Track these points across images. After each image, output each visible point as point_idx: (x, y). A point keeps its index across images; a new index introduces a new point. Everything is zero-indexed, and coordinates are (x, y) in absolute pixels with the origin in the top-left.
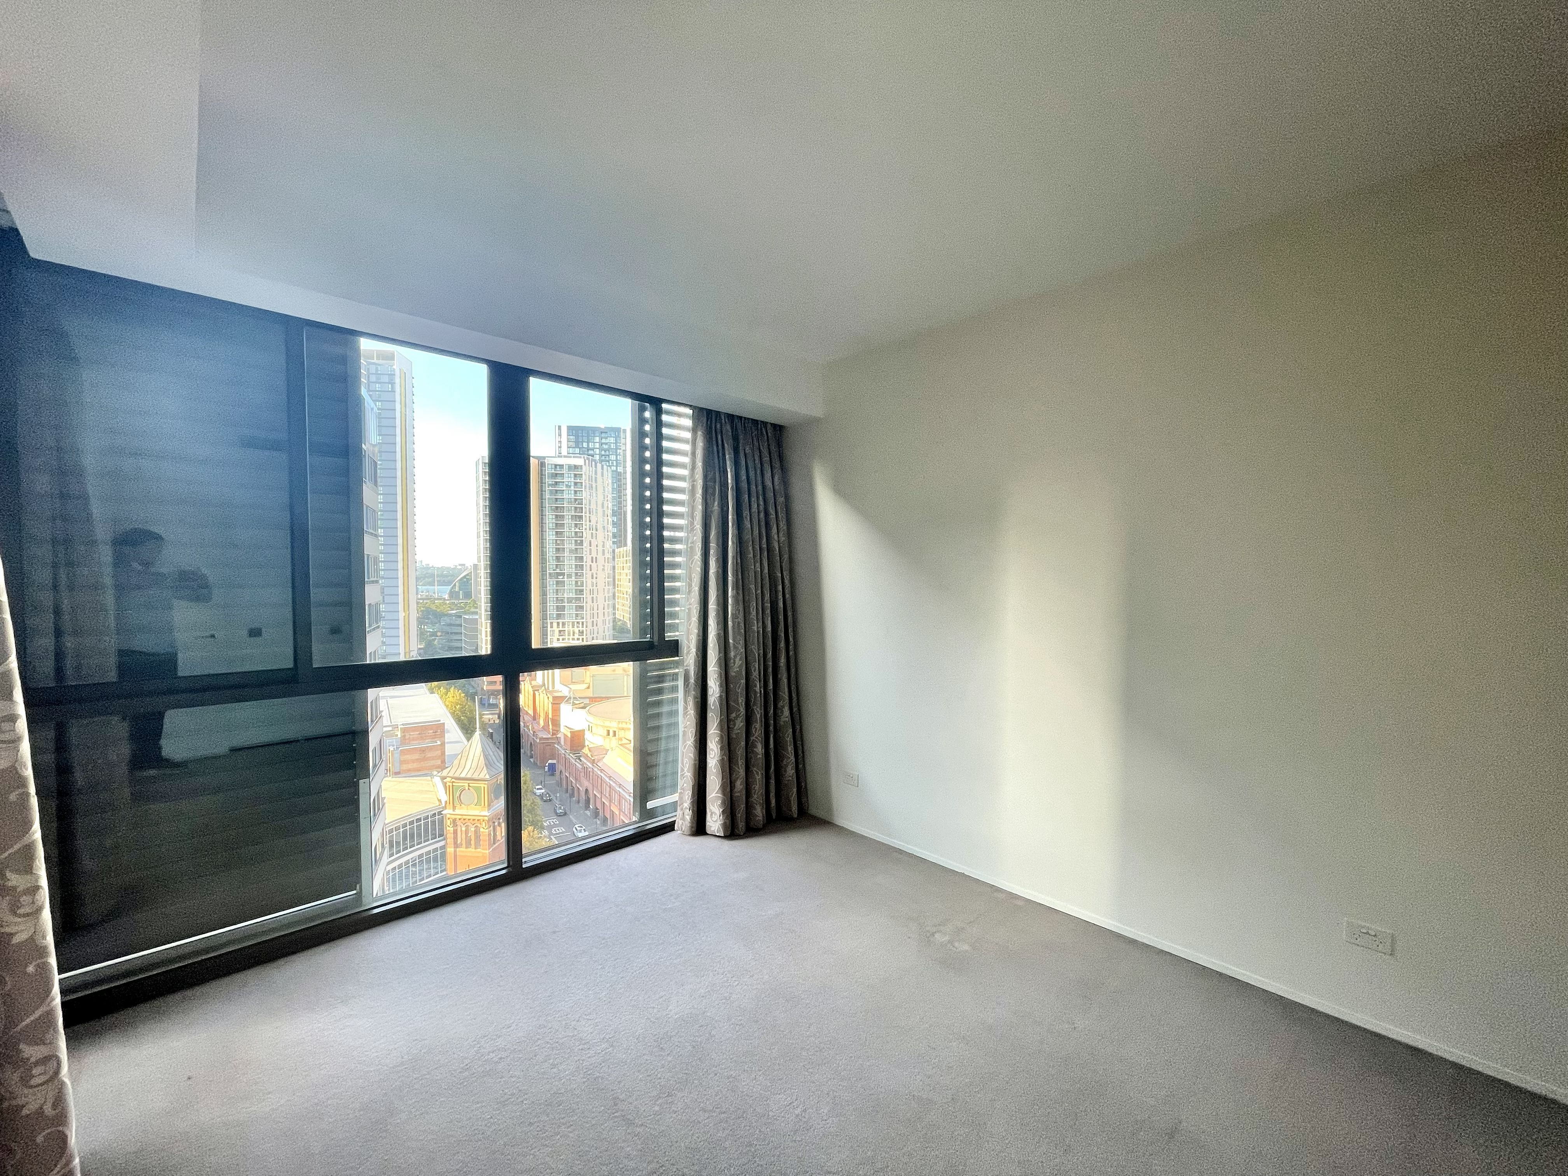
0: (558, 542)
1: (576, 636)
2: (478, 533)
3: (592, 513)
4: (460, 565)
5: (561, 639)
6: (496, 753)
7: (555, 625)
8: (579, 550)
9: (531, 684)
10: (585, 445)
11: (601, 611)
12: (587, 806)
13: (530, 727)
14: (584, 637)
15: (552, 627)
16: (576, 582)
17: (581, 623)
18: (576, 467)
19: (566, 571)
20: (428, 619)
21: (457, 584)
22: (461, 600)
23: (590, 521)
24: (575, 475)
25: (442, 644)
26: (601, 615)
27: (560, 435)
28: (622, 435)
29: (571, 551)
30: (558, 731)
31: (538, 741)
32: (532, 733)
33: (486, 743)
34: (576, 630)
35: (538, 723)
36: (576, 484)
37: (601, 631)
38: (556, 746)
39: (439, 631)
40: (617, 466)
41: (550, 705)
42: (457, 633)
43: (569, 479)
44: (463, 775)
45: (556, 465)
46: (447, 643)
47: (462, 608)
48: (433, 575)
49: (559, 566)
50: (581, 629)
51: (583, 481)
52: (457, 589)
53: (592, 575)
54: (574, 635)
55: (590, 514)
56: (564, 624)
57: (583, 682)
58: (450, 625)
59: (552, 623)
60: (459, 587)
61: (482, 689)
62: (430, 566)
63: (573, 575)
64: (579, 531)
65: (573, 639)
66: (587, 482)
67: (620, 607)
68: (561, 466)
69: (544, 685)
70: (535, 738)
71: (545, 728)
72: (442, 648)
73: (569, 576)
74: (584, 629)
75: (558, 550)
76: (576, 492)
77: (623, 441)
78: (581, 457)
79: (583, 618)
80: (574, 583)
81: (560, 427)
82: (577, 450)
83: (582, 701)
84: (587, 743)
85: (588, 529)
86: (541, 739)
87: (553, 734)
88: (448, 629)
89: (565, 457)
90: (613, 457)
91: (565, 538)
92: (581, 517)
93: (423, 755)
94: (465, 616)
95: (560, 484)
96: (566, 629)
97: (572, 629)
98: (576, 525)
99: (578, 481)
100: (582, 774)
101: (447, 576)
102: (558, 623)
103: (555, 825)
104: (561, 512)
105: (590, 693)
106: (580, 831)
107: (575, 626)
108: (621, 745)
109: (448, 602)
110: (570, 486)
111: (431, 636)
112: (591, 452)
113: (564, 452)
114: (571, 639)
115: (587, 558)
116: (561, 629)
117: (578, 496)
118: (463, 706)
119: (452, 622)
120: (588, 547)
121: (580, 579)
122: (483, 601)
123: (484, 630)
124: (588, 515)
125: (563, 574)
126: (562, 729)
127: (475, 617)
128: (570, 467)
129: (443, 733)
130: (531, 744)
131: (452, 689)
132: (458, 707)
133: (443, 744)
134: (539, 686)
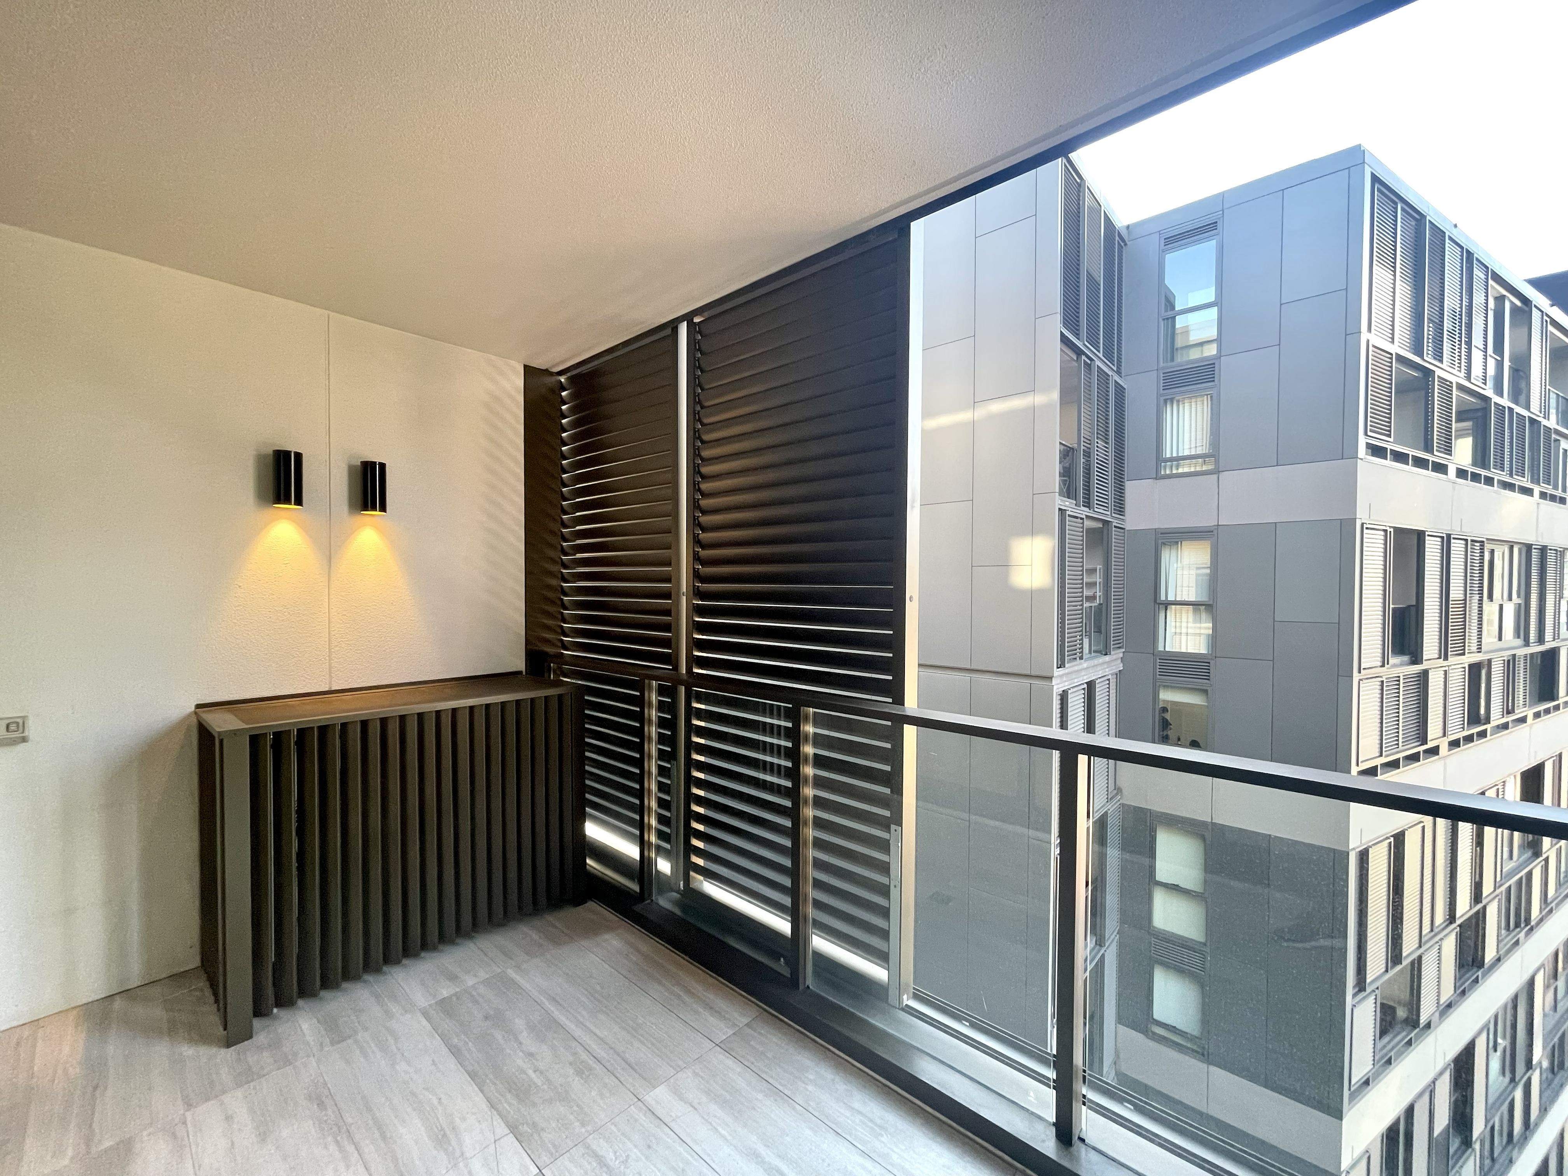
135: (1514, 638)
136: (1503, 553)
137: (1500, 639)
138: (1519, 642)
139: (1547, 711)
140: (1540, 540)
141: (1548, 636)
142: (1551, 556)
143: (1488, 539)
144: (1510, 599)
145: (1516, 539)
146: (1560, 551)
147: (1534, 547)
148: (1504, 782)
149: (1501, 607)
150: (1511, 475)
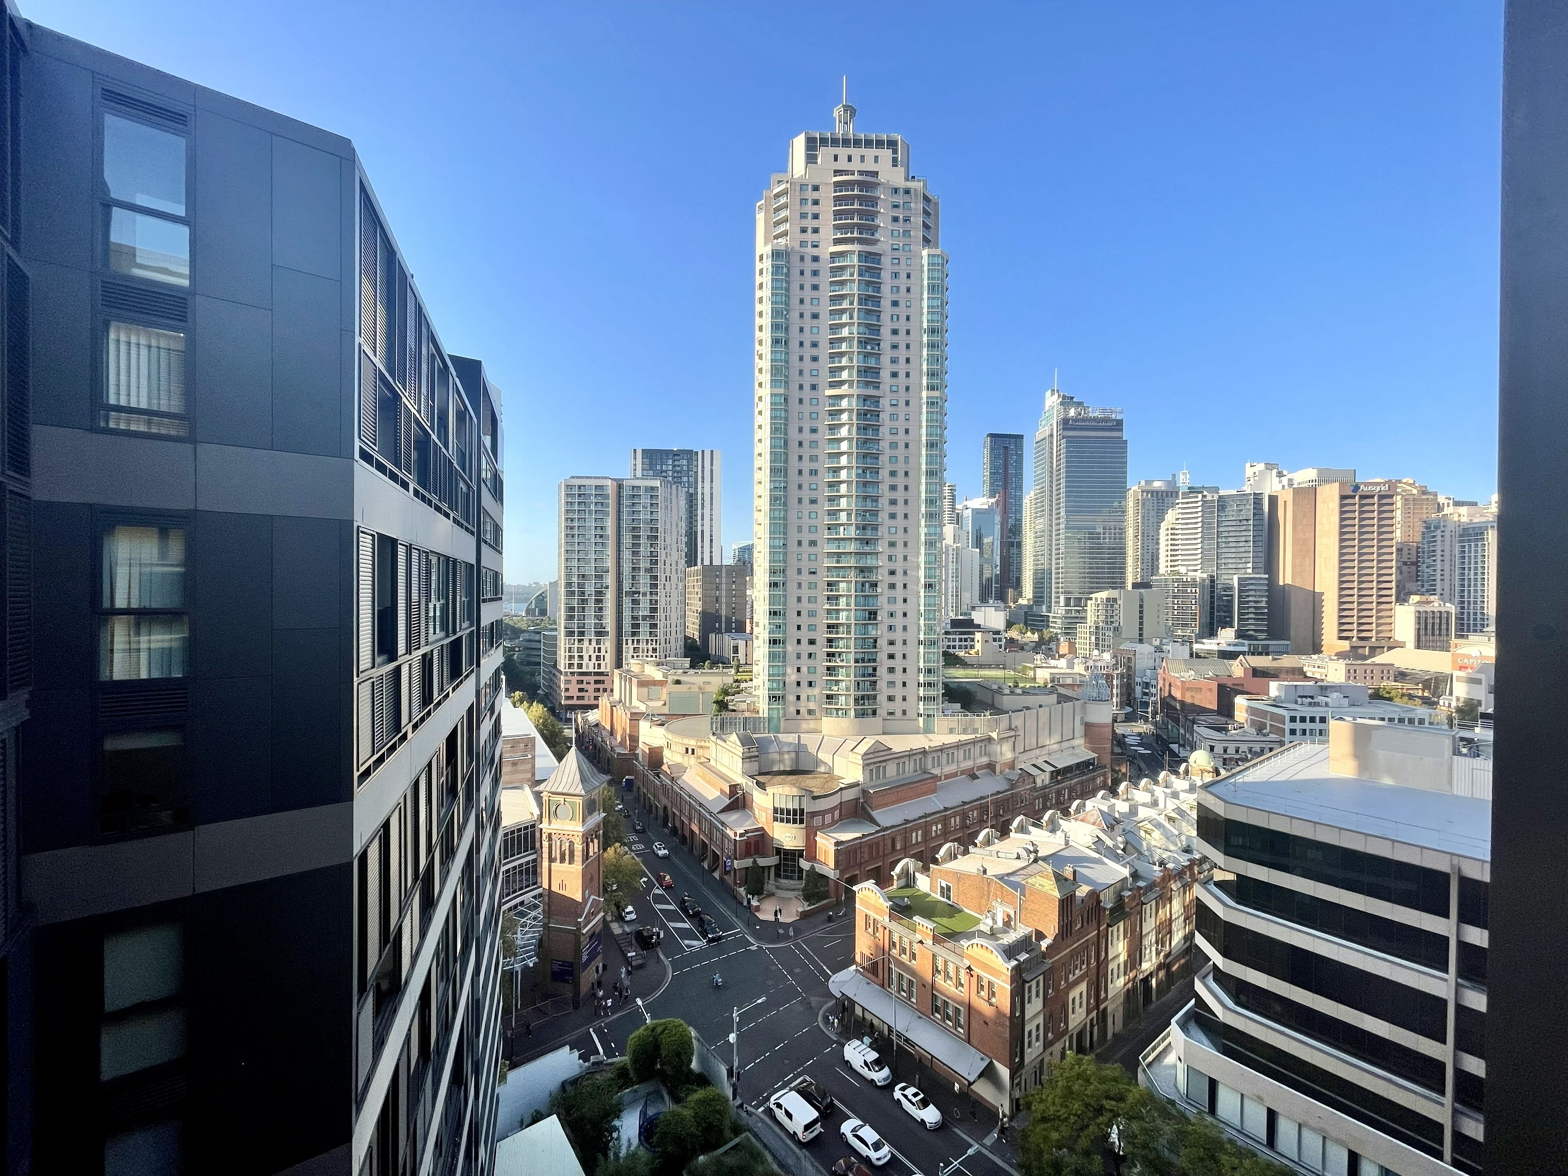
0: (634, 561)
1: (650, 653)
3: (666, 534)
4: (535, 583)
5: (635, 657)
6: (590, 769)
7: (630, 642)
8: (653, 569)
9: (608, 700)
10: (658, 467)
11: (673, 629)
12: (665, 825)
13: (608, 742)
14: (658, 654)
15: (627, 644)
16: (651, 600)
17: (654, 641)
18: (652, 488)
19: (641, 590)
21: (533, 602)
22: (537, 616)
23: (665, 541)
24: (651, 497)
25: (522, 659)
26: (673, 633)
27: (635, 458)
28: (694, 458)
29: (646, 570)
30: (637, 746)
31: (616, 755)
32: (610, 748)
33: (582, 760)
34: (650, 648)
35: (616, 739)
36: (652, 505)
37: (673, 649)
38: (634, 762)
40: (688, 488)
41: (628, 721)
42: (535, 649)
43: (645, 500)
44: (559, 790)
45: (633, 487)
46: (525, 659)
47: (538, 625)
48: (515, 593)
49: (634, 585)
50: (654, 646)
51: (659, 502)
52: (533, 606)
53: (666, 594)
54: (647, 652)
56: (638, 641)
57: (659, 699)
58: (529, 641)
59: (627, 640)
60: (536, 605)
61: (560, 703)
63: (648, 593)
64: (654, 550)
65: (647, 656)
66: (663, 503)
67: (691, 625)
68: (638, 488)
69: (620, 701)
70: (613, 753)
71: (622, 744)
72: (522, 663)
73: (645, 594)
74: (658, 646)
75: (633, 569)
76: (652, 512)
77: (695, 463)
78: (656, 479)
79: (656, 636)
80: (648, 601)
81: (635, 451)
82: (651, 473)
83: (660, 717)
84: (665, 761)
85: (663, 549)
86: (619, 754)
87: (630, 750)
88: (527, 645)
89: (641, 479)
90: (685, 479)
91: (641, 558)
92: (656, 537)
93: (515, 768)
94: (543, 633)
95: (637, 505)
96: (641, 646)
97: (645, 647)
98: (651, 545)
99: (654, 502)
100: (661, 791)
101: (523, 594)
102: (633, 641)
103: (635, 842)
104: (637, 533)
105: (666, 710)
106: (660, 849)
107: (649, 644)
108: (700, 763)
109: (525, 619)
110: (646, 508)
111: (510, 651)
112: (664, 474)
113: (639, 474)
114: (645, 656)
115: (661, 577)
116: (635, 646)
117: (654, 517)
118: (546, 720)
119: (531, 638)
120: (663, 566)
121: (654, 597)
122: (563, 618)
123: (563, 646)
124: (663, 535)
125: (639, 593)
126: (640, 745)
127: (554, 633)
128: (646, 488)
129: (534, 746)
130: (608, 759)
131: (535, 703)
132: (541, 721)
133: (533, 758)
134: (616, 702)
135: (442, 631)
137: (435, 633)
140: (452, 554)
141: (458, 629)
142: (457, 565)
143: (430, 551)
144: (439, 600)
145: (442, 552)
146: (462, 564)
147: (450, 559)
148: (439, 748)
150: (440, 501)
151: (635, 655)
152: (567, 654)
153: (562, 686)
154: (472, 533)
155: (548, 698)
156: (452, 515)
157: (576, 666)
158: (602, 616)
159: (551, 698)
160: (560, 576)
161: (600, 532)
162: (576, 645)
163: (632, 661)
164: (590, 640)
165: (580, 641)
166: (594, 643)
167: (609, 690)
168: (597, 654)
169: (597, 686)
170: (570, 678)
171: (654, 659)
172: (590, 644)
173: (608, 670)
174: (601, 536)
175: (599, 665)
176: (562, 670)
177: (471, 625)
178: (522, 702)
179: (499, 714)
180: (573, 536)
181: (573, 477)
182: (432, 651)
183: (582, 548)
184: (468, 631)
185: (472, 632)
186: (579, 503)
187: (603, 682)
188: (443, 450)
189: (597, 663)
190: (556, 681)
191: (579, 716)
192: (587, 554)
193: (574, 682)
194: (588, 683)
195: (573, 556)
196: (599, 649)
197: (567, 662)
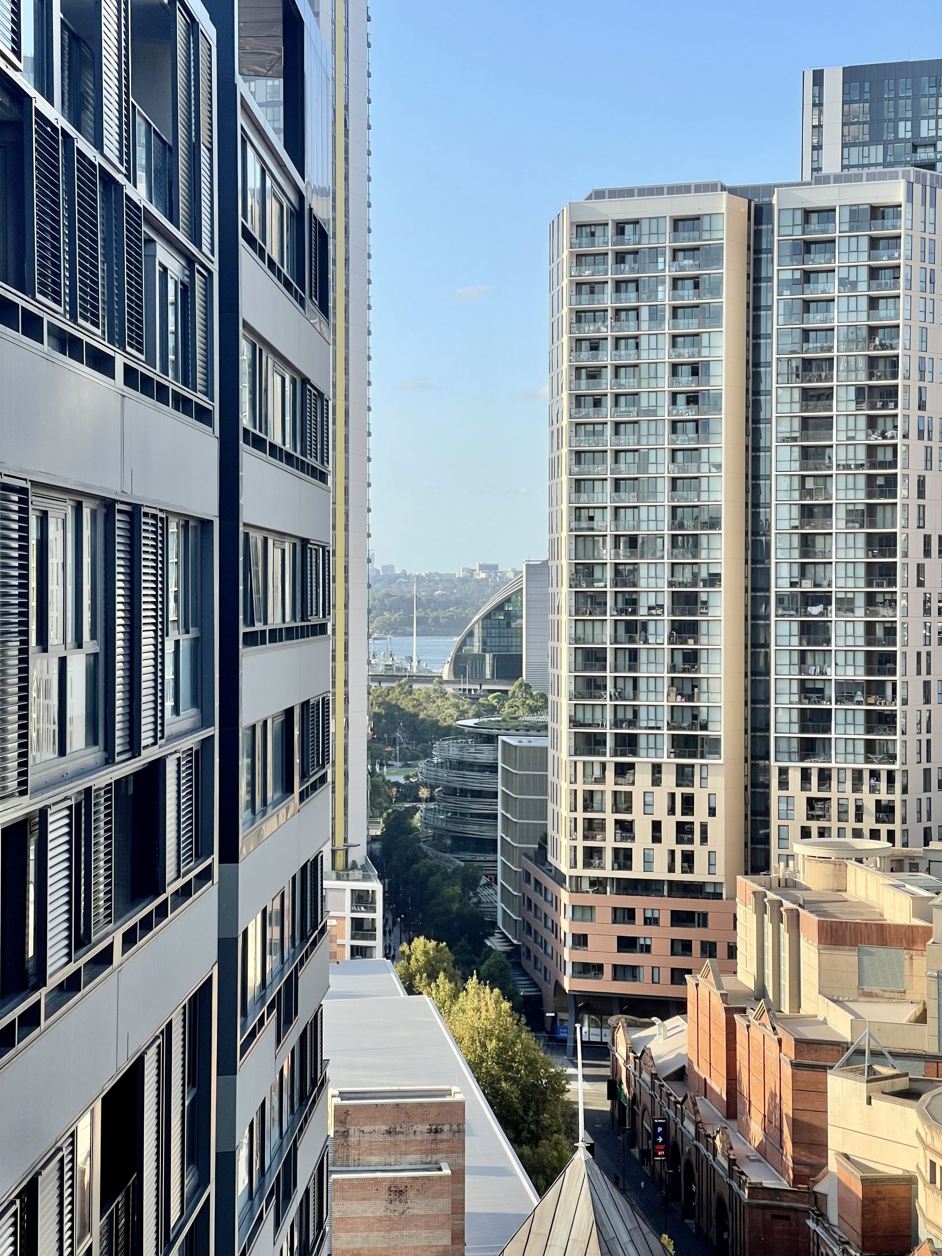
0: (810, 484)
1: (869, 822)
2: (554, 464)
3: (928, 376)
4: (482, 568)
5: (814, 832)
6: (638, 1240)
7: (795, 777)
8: (880, 510)
9: (719, 986)
10: (904, 130)
13: (718, 1142)
14: (897, 826)
15: (783, 784)
16: (870, 627)
17: (884, 777)
18: (877, 213)
19: (833, 589)
20: (393, 742)
21: (478, 632)
22: (487, 682)
23: (922, 406)
24: (874, 243)
25: (435, 828)
27: (818, 105)
29: (853, 516)
30: (820, 1167)
31: (745, 1194)
32: (726, 1164)
33: (607, 1202)
34: (869, 802)
35: (744, 1131)
36: (874, 273)
38: (811, 1223)
39: (425, 785)
41: (788, 1071)
42: (478, 794)
43: (849, 257)
45: (807, 213)
46: (450, 827)
47: (492, 710)
48: (405, 603)
49: (810, 569)
50: (884, 796)
51: (902, 261)
52: (476, 647)
53: (927, 601)
54: (859, 818)
55: (922, 379)
56: (825, 776)
57: (901, 997)
58: (461, 765)
59: (783, 772)
60: (484, 643)
61: (558, 986)
62: (398, 571)
63: (860, 601)
64: (881, 441)
65: (857, 833)
66: (916, 264)
68: (827, 213)
69: (760, 993)
70: (735, 1185)
72: (437, 840)
73: (846, 605)
74: (896, 798)
75: (807, 512)
76: (873, 302)
78: (894, 176)
79: (892, 758)
80: (860, 630)
81: (818, 77)
82: (876, 153)
83: (901, 1066)
84: (923, 1233)
85: (913, 434)
86: (757, 1190)
87: (798, 1179)
88: (455, 779)
89: (838, 179)
91: (834, 471)
92: (891, 393)
93: (400, 1207)
94: (505, 738)
95: (822, 276)
96: (833, 794)
97: (851, 797)
98: (872, 422)
99: (885, 262)
101: (445, 605)
102: (805, 774)
104: (819, 380)
107: (866, 788)
109: (449, 689)
110: (854, 285)
111: (402, 797)
112: (924, 154)
114: (849, 832)
115: (908, 540)
116: (814, 793)
117: (883, 318)
118: (505, 1046)
119: (468, 757)
120: (914, 502)
121: (883, 615)
122: (566, 685)
123: (565, 787)
124: (915, 383)
125: (824, 599)
126: (833, 1165)
127: (536, 742)
128: (854, 212)
129: (460, 1131)
130: (720, 1200)
131: (472, 982)
132: (492, 1045)
133: (458, 1176)
134: (747, 996)
135: (87, 745)
136: (64, 522)
137: (62, 752)
138: (96, 754)
139: (146, 924)
140: (128, 490)
141: (146, 738)
142: (147, 526)
143: (34, 483)
144: (79, 645)
145: (83, 485)
146: (161, 519)
147: (118, 506)
148: (73, 1135)
149: (63, 662)
150: (73, 318)
151: (814, 825)
152: (581, 815)
153: (565, 925)
154: (203, 415)
155: (518, 965)
156: (120, 362)
157: (608, 856)
158: (695, 684)
159: (527, 964)
160: (554, 544)
161: (686, 384)
162: (610, 785)
163: (800, 848)
164: (657, 769)
165: (622, 770)
166: (669, 778)
167: (722, 950)
168: (679, 817)
169: (682, 933)
170: (590, 898)
171: (883, 843)
172: (656, 782)
173: (719, 877)
174: (693, 399)
175: (688, 858)
176: (565, 869)
177: (206, 722)
178: (433, 976)
179: (315, 1023)
180: (597, 403)
181: (599, 195)
182: (43, 813)
183: (627, 441)
184: (191, 742)
185: (207, 742)
186: (619, 285)
187: (701, 919)
188: (82, 144)
189: (679, 849)
190: (546, 908)
191: (620, 1035)
192: (643, 465)
193: (604, 915)
194: (651, 921)
195: (597, 471)
196: (688, 803)
197: (581, 844)
